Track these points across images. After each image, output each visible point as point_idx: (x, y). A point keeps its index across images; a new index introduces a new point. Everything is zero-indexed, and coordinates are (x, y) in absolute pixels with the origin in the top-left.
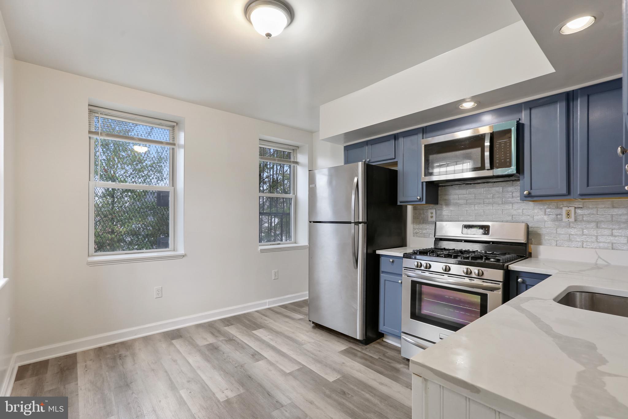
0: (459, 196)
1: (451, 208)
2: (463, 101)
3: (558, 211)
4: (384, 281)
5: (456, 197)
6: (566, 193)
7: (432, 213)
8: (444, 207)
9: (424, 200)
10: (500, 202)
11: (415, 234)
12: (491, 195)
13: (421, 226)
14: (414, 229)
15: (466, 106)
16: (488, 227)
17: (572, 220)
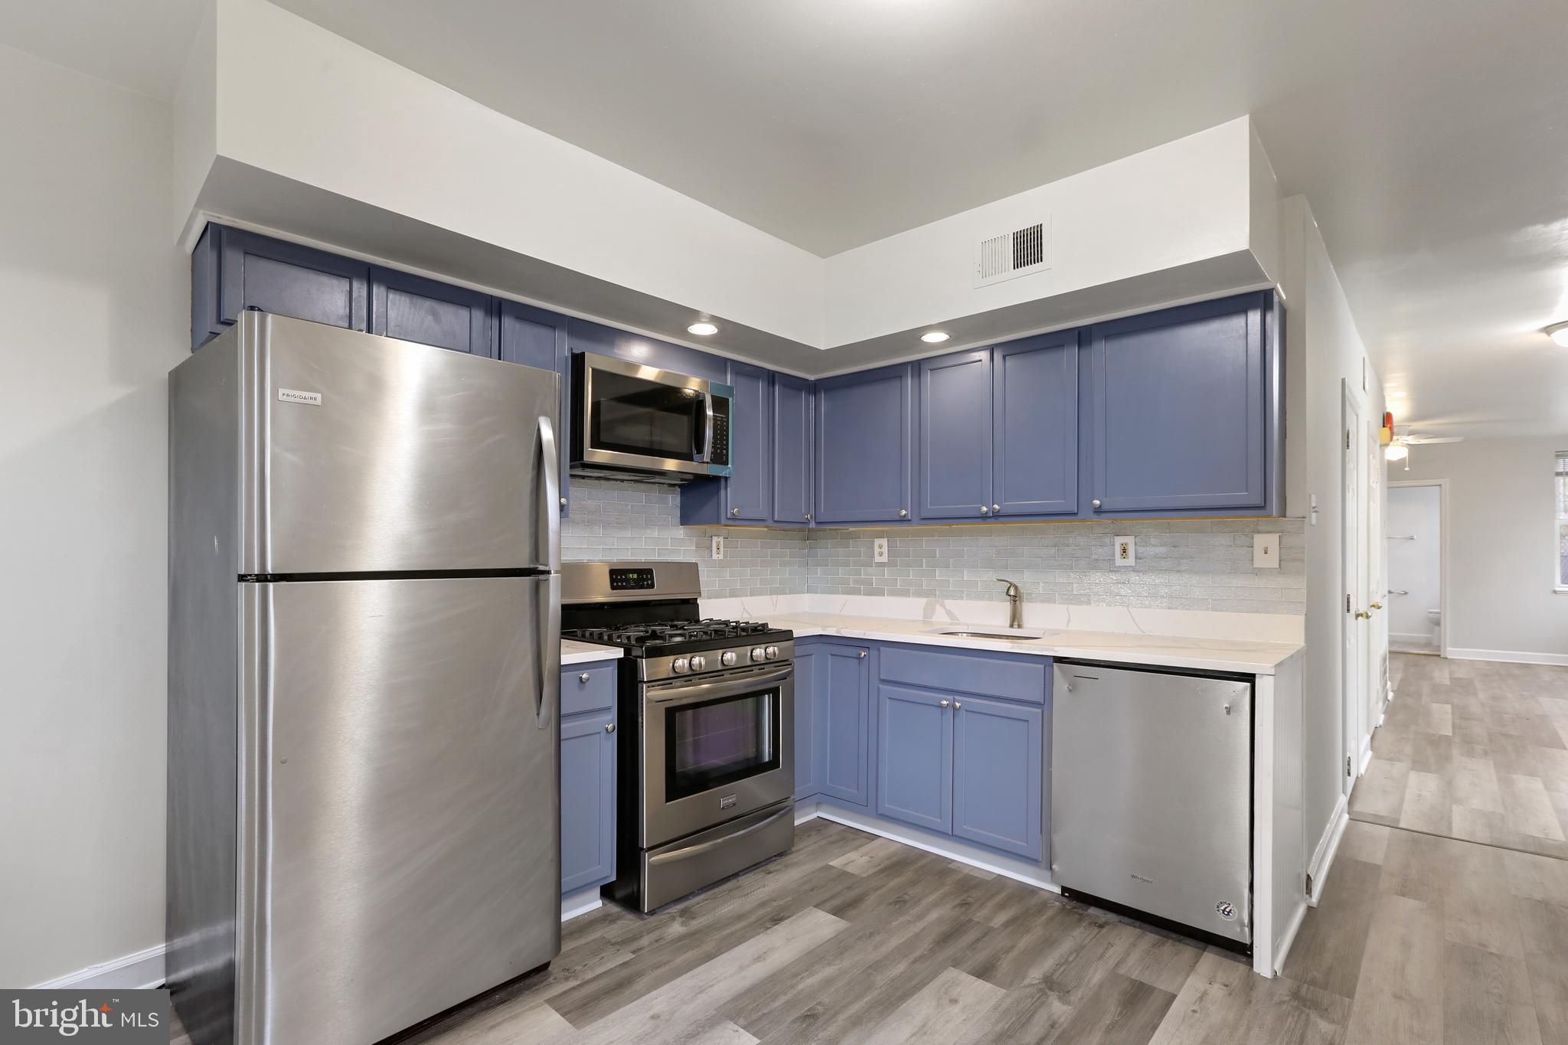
2: (695, 315)
3: (708, 543)
15: (703, 329)
16: (650, 572)
17: (721, 557)
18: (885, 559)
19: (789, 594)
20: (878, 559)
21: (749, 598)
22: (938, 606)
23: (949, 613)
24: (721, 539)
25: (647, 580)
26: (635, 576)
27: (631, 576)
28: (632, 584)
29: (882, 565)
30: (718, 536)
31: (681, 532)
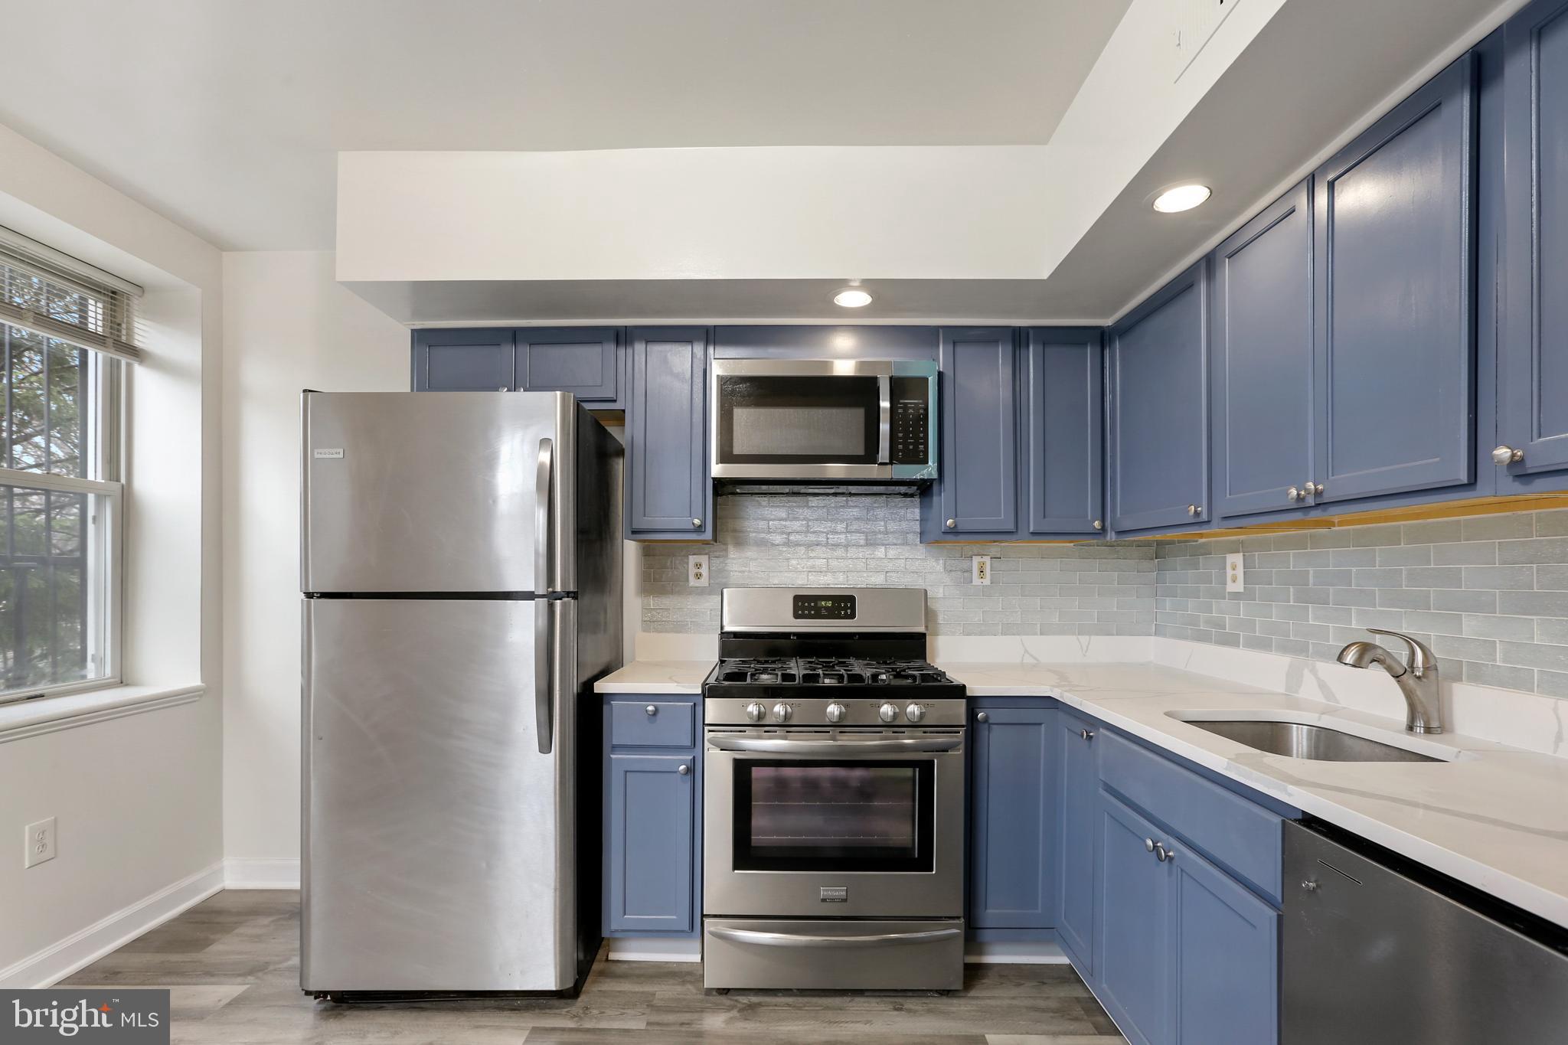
0: (771, 523)
1: (751, 553)
2: (841, 284)
3: (965, 564)
4: (622, 774)
5: (762, 524)
6: (1013, 527)
7: (698, 566)
8: (731, 548)
9: (707, 530)
10: (862, 542)
11: (651, 624)
12: (844, 525)
13: (667, 601)
14: (646, 609)
15: (854, 299)
16: (851, 599)
17: (987, 581)
18: (1239, 587)
19: (1117, 635)
20: (1231, 588)
21: (1039, 637)
22: (1306, 672)
23: (1322, 686)
24: (987, 560)
25: (845, 608)
26: (829, 604)
27: (823, 603)
28: (824, 612)
29: (1236, 596)
30: (982, 555)
31: (921, 551)
